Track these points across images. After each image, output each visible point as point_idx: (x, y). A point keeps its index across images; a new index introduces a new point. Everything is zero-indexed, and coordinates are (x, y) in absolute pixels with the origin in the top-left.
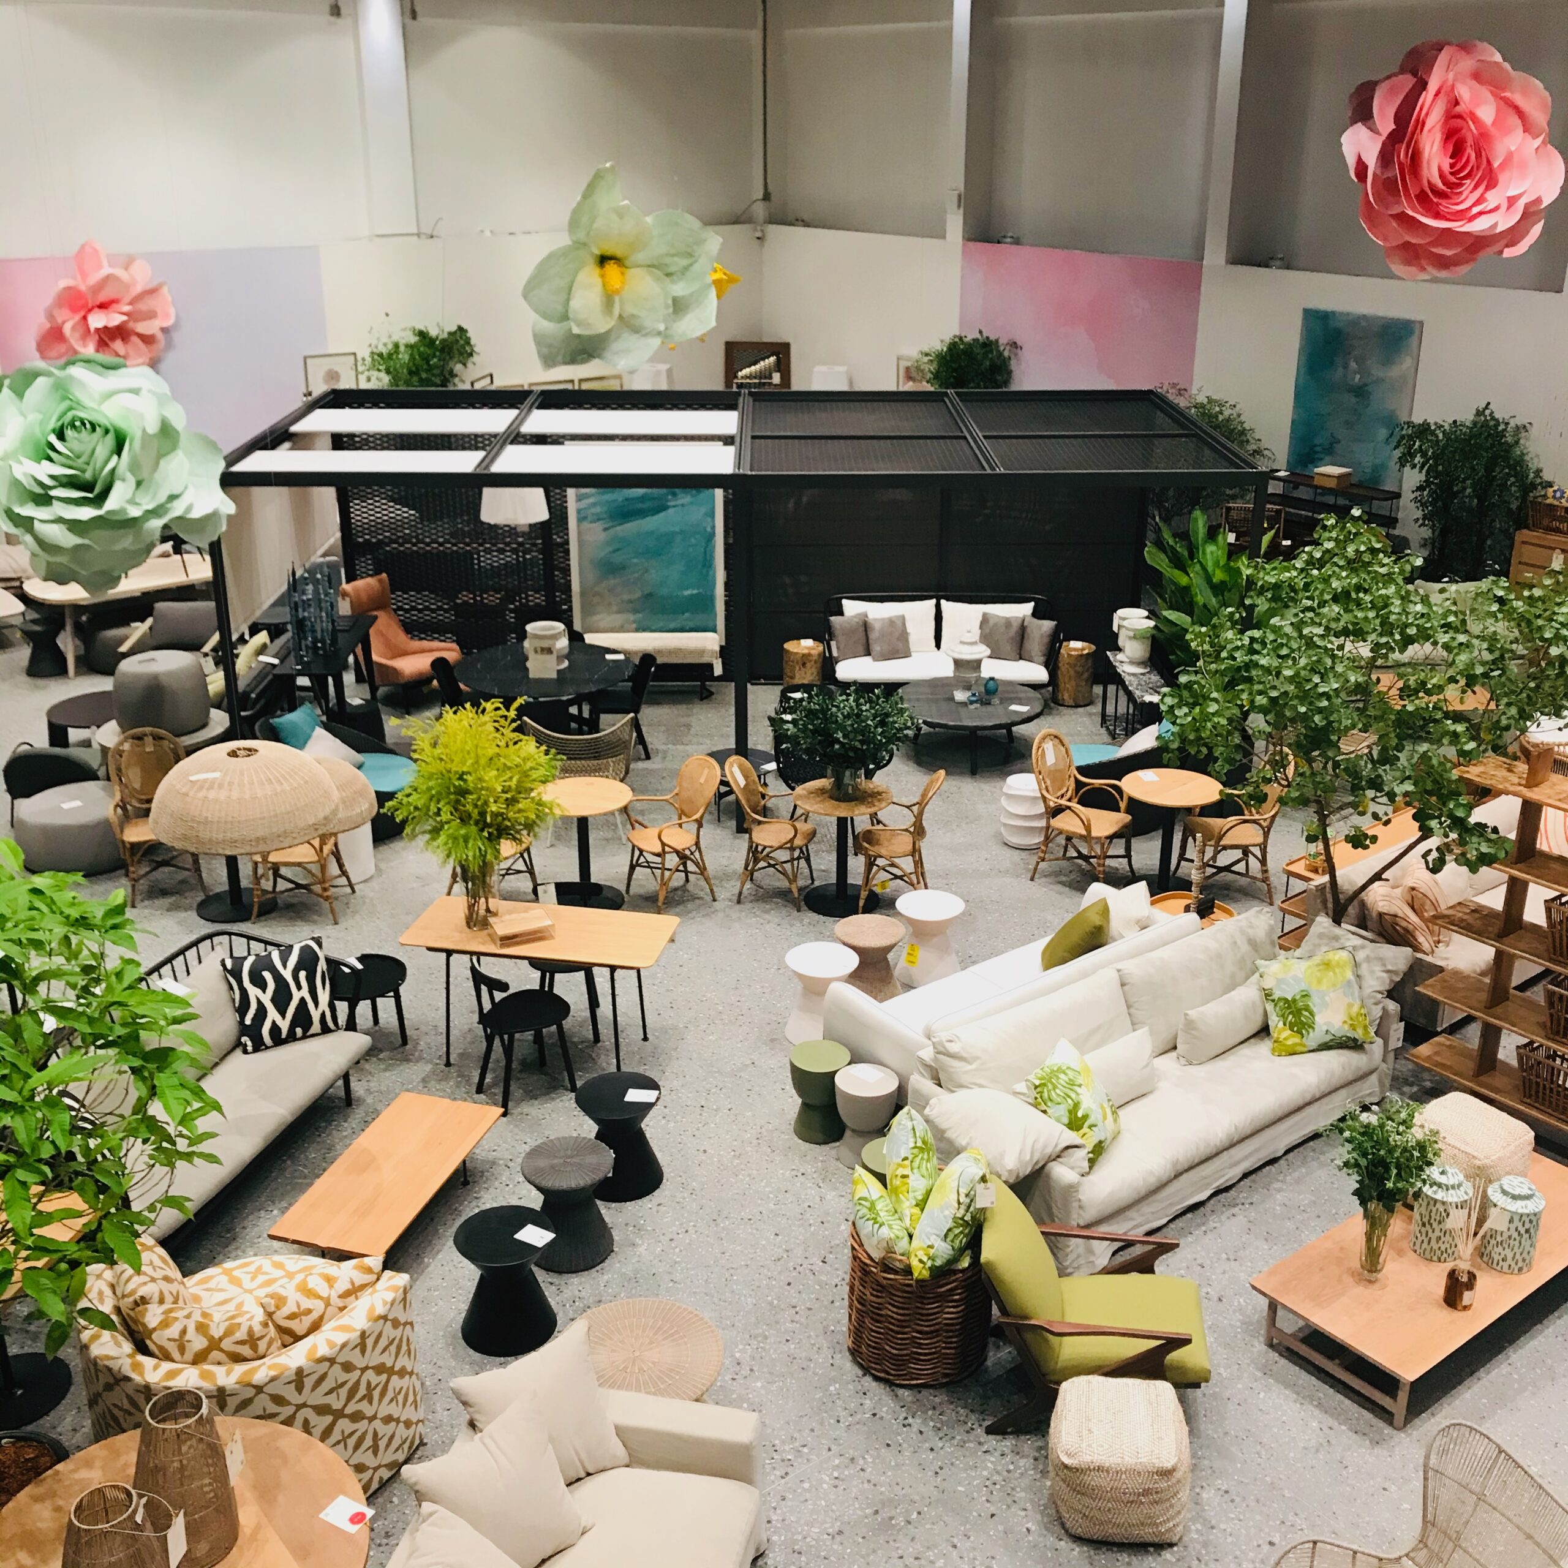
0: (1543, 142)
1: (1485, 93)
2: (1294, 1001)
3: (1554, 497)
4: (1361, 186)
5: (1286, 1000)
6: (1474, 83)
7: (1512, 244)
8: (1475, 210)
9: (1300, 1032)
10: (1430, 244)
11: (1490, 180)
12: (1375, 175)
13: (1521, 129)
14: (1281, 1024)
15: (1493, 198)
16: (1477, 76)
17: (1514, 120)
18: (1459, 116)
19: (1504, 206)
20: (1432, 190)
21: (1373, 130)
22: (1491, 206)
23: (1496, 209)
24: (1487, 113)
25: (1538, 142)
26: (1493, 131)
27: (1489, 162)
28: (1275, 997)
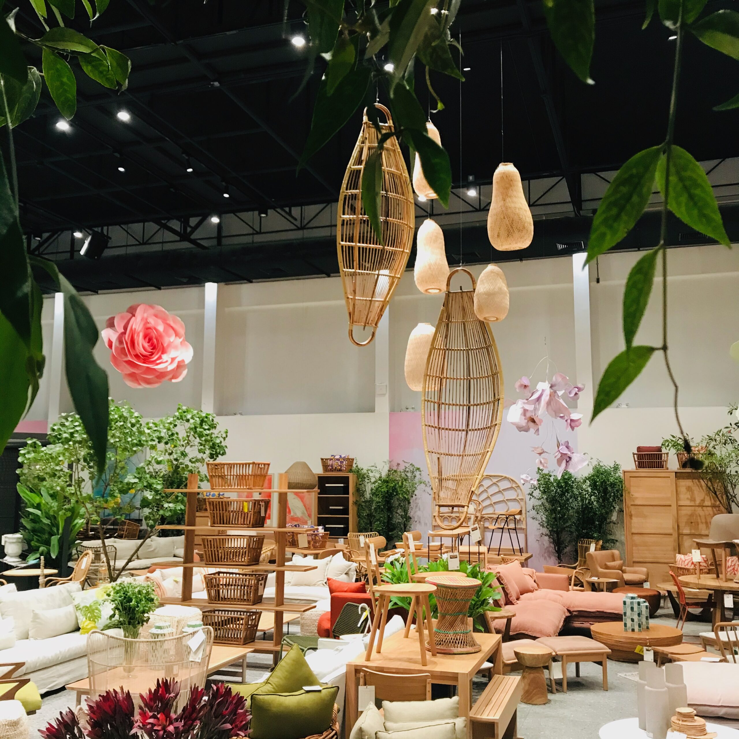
0: (183, 340)
1: (160, 321)
2: (91, 606)
3: (207, 495)
4: (110, 349)
5: (86, 607)
6: (155, 318)
7: (174, 377)
8: (158, 362)
9: (94, 621)
10: (141, 373)
11: (164, 352)
12: (115, 345)
13: (174, 335)
14: (84, 619)
15: (165, 357)
16: (156, 316)
17: (171, 331)
18: (150, 328)
19: (170, 361)
20: (141, 354)
21: (116, 331)
22: (164, 361)
23: (167, 362)
24: (161, 328)
25: (181, 340)
26: (164, 334)
27: (162, 344)
28: (81, 607)
